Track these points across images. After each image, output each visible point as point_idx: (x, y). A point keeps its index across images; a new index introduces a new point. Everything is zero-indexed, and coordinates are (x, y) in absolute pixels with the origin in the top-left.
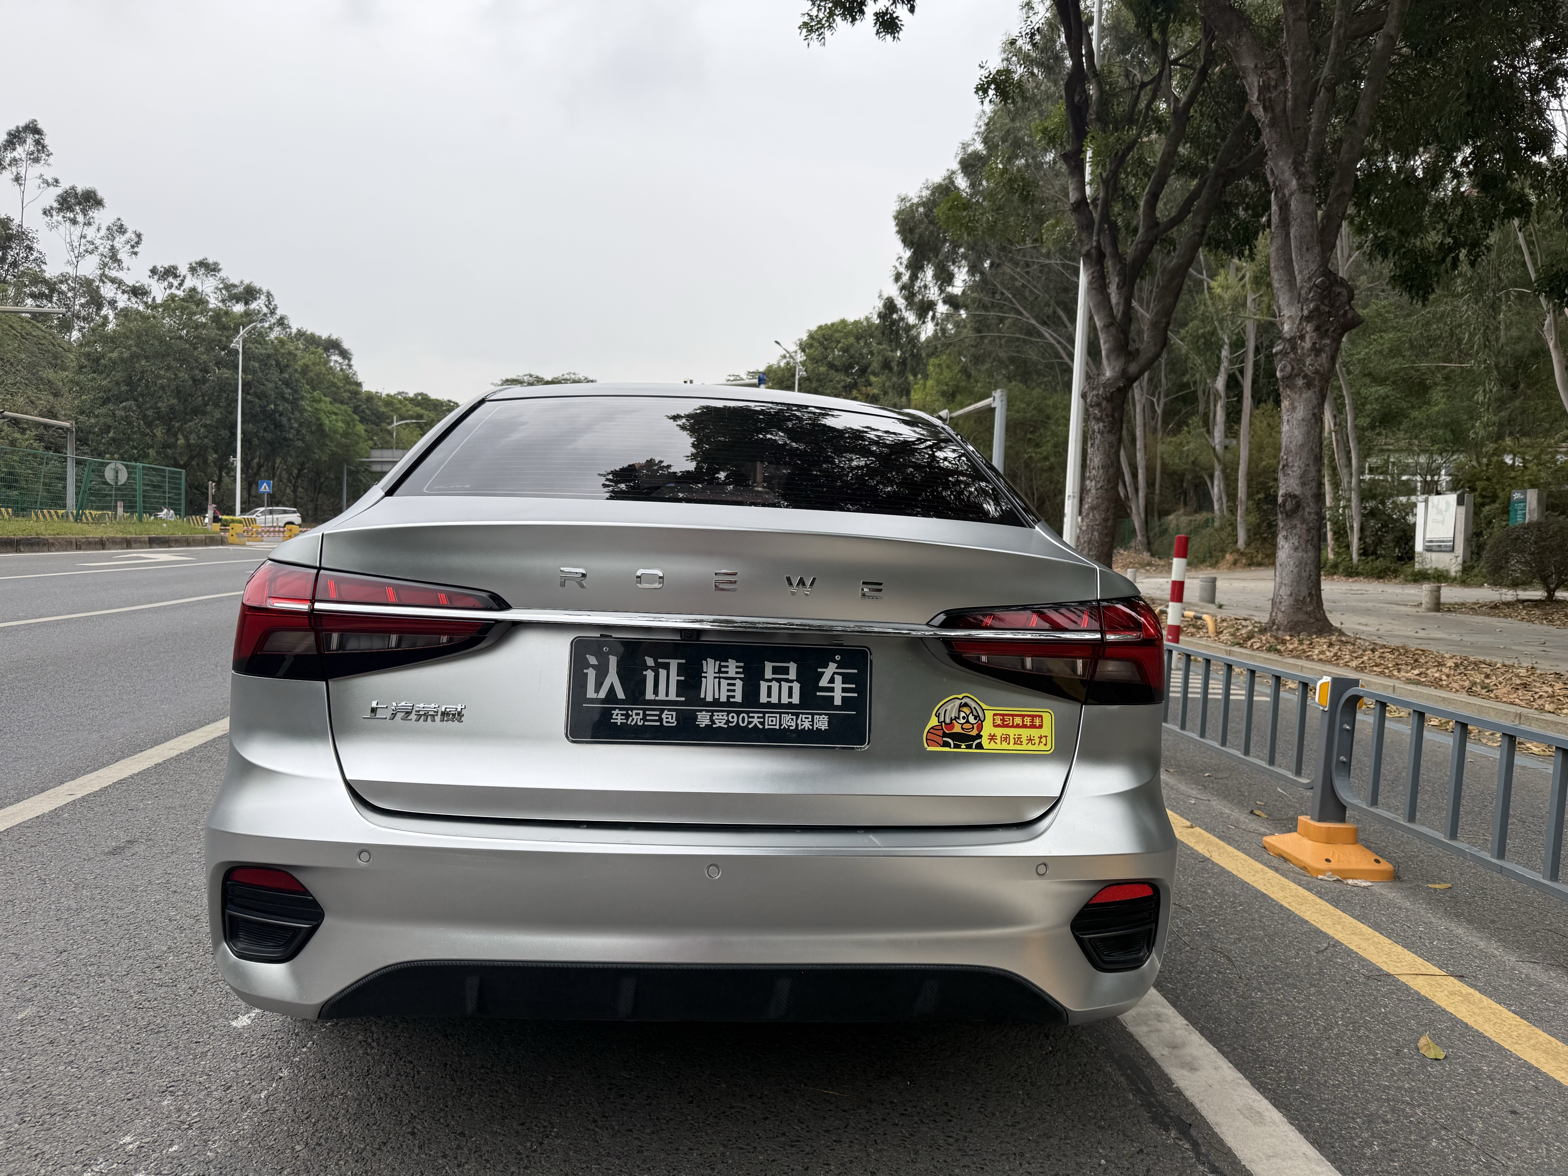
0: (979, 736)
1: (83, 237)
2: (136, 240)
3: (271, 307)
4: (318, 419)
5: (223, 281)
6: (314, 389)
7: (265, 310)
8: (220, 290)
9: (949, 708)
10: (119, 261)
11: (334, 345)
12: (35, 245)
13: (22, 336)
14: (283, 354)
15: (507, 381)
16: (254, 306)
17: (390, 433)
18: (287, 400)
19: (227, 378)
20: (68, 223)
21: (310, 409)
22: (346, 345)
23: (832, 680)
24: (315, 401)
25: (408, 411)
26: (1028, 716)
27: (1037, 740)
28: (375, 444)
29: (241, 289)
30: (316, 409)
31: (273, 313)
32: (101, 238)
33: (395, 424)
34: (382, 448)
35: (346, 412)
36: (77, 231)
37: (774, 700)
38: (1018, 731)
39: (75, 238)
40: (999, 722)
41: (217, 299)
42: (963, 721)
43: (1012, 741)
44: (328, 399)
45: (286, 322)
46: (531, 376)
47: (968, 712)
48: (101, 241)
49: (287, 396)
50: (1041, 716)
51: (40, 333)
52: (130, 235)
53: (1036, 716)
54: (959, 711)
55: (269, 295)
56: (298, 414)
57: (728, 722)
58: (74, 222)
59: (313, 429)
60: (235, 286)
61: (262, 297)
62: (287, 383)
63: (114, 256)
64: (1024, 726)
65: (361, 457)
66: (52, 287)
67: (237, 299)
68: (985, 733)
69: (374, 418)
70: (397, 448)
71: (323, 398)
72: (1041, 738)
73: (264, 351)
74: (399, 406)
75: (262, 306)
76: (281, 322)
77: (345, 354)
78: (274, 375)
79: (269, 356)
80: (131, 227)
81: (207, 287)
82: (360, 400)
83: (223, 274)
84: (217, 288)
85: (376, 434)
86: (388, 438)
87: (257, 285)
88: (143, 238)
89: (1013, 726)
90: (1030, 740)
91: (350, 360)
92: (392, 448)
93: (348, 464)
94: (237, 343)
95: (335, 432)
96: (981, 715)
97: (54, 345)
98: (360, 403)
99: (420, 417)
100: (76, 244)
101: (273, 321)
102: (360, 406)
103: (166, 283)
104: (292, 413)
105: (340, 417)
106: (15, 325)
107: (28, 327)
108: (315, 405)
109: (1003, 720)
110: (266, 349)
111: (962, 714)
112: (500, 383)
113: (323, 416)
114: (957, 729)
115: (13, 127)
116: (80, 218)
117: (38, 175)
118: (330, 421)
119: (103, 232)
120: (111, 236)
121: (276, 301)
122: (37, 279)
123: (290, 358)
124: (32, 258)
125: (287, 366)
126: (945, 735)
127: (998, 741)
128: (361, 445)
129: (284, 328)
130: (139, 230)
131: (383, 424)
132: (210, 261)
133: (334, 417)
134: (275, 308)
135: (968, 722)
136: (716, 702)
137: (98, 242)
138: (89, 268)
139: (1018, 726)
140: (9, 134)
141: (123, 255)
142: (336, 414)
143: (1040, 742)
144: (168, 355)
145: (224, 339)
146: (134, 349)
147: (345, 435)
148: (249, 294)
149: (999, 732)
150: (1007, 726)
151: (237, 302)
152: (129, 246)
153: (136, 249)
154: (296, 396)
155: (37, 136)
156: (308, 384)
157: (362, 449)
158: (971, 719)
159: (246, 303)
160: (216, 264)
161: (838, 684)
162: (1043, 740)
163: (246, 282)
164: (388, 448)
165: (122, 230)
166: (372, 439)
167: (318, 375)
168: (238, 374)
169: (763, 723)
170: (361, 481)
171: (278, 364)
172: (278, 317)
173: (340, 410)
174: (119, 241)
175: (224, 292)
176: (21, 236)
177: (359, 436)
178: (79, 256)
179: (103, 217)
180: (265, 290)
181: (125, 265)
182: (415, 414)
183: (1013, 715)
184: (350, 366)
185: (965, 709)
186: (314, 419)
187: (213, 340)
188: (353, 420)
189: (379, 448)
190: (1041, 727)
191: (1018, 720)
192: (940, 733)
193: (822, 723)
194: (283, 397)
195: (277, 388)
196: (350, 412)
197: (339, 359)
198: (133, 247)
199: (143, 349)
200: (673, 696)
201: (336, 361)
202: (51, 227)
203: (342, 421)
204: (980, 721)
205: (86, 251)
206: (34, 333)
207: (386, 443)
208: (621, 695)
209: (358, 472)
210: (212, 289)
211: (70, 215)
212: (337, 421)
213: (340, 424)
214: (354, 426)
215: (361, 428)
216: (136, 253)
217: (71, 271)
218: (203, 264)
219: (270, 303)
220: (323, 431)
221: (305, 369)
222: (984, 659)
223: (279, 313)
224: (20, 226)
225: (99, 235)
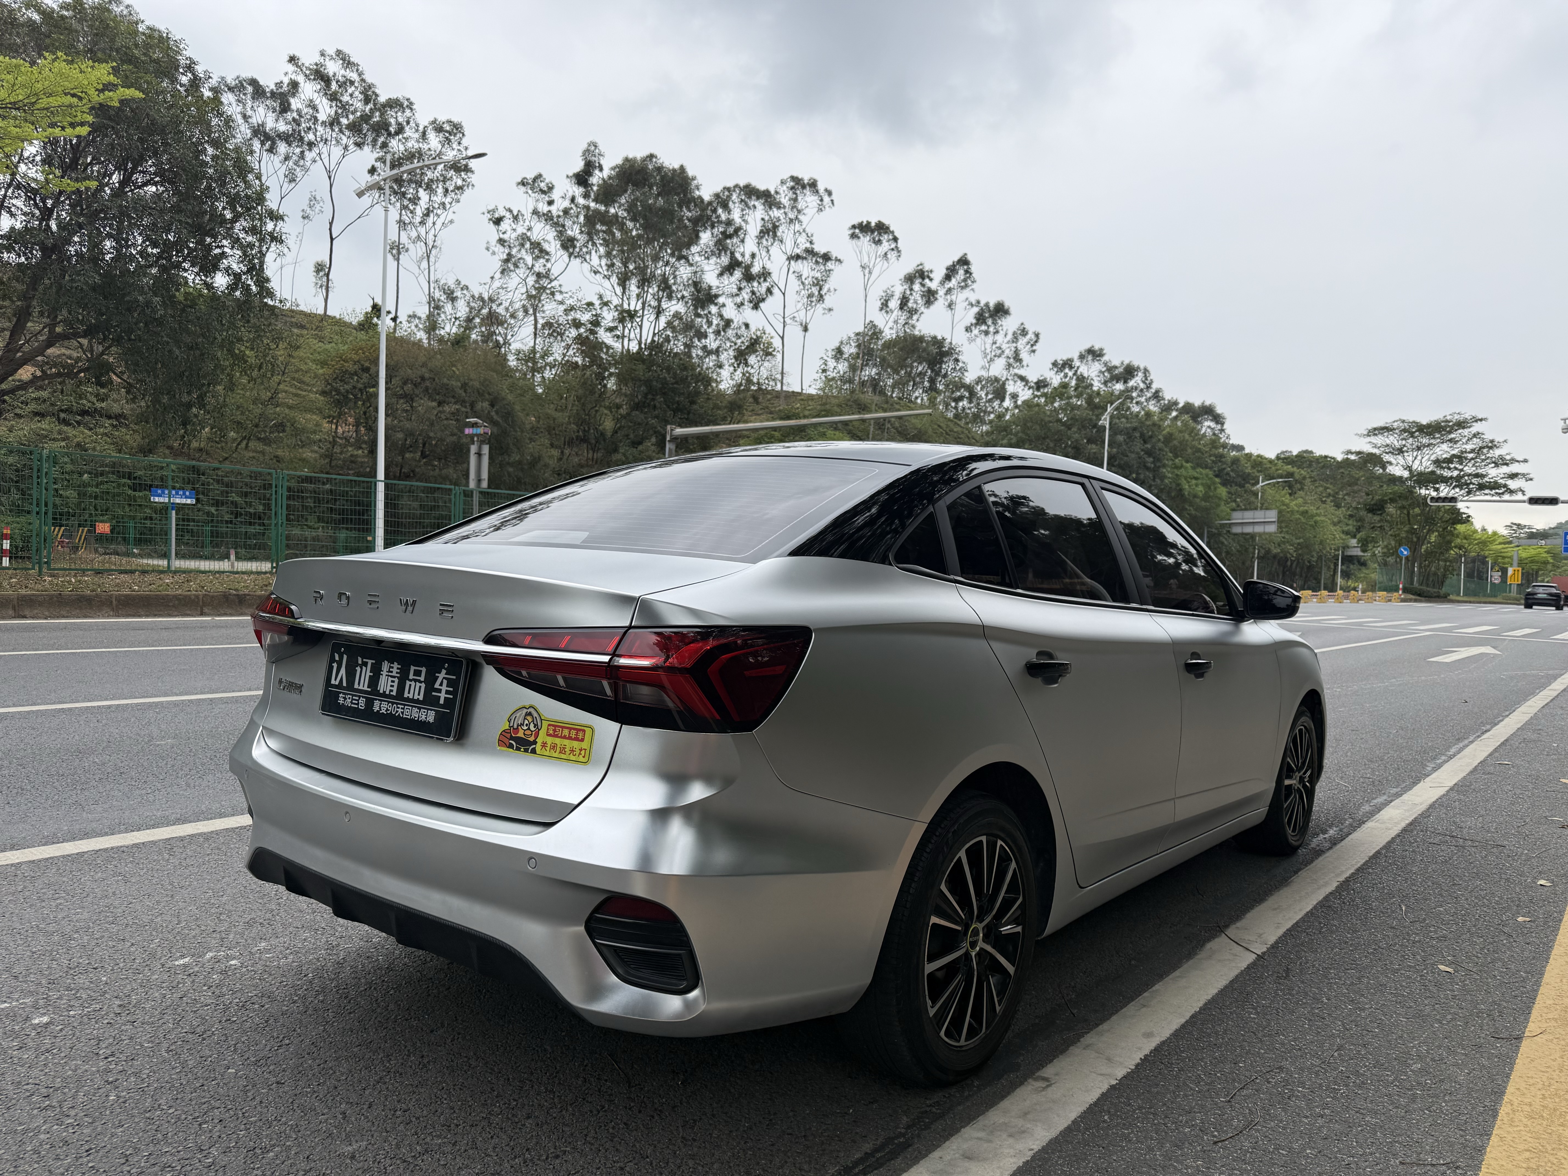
0: (535, 742)
1: (995, 343)
2: (1035, 339)
3: (1147, 382)
4: (1179, 485)
5: (1106, 364)
6: (1176, 456)
7: (1142, 386)
8: (1103, 373)
9: (518, 715)
10: (1020, 361)
11: (1208, 411)
12: (960, 357)
13: (947, 433)
14: (1148, 426)
15: (1375, 429)
16: (1131, 383)
17: (1255, 494)
18: (1148, 469)
19: (1095, 453)
20: (983, 336)
21: (1170, 475)
22: (1219, 410)
23: (441, 685)
24: (1177, 467)
25: (1277, 470)
26: (574, 729)
27: (578, 752)
28: (1238, 506)
29: (1121, 370)
30: (1177, 475)
31: (1148, 387)
32: (1008, 342)
33: (1261, 484)
34: (1246, 509)
35: (1207, 475)
36: (989, 339)
37: (411, 696)
38: (566, 742)
39: (988, 346)
40: (551, 732)
41: (1100, 381)
42: (525, 728)
43: (558, 750)
44: (1188, 465)
45: (1161, 394)
46: (1403, 421)
47: (530, 720)
48: (1007, 345)
49: (1149, 465)
50: (584, 731)
51: (959, 429)
52: (1031, 336)
53: (580, 730)
54: (525, 719)
55: (1146, 371)
56: (1158, 481)
57: (387, 710)
58: (987, 333)
59: (1173, 494)
60: (1116, 367)
61: (1140, 374)
62: (1149, 453)
63: (1017, 358)
64: (570, 738)
65: (1222, 520)
66: (970, 389)
67: (1116, 378)
68: (539, 740)
69: (1239, 479)
70: (1261, 509)
71: (1184, 464)
72: (581, 750)
73: (1128, 425)
74: (1269, 465)
75: (1139, 382)
76: (1157, 396)
77: (1218, 419)
78: (1138, 446)
79: (1135, 429)
80: (1031, 329)
81: (1092, 371)
82: (1224, 463)
83: (1105, 358)
84: (1101, 372)
85: (1240, 496)
86: (1253, 499)
87: (1136, 364)
88: (1041, 336)
89: (561, 737)
90: (572, 751)
91: (1223, 424)
92: (1256, 509)
93: (1209, 527)
94: (1105, 421)
95: (1195, 496)
96: (539, 724)
97: (969, 438)
98: (1224, 466)
99: (1291, 475)
100: (988, 351)
101: (1149, 395)
102: (1224, 469)
103: (1062, 374)
104: (1154, 480)
105: (1200, 482)
106: (942, 425)
107: (951, 425)
108: (1176, 471)
109: (555, 731)
110: (1131, 423)
111: (526, 722)
112: (1366, 433)
113: (1183, 482)
114: (521, 734)
115: (950, 263)
116: (992, 329)
117: (964, 298)
118: (1189, 486)
119: (1010, 337)
120: (1015, 339)
121: (1152, 377)
122: (960, 385)
123: (1155, 429)
124: (958, 368)
125: (1151, 437)
126: (512, 738)
127: (548, 749)
128: (1223, 507)
129: (1159, 401)
130: (1038, 330)
131: (1247, 485)
132: (1096, 348)
133: (1194, 482)
134: (1152, 382)
135: (529, 729)
136: (384, 695)
137: (1004, 346)
138: (998, 369)
139: (565, 737)
140: (947, 269)
141: (1024, 355)
142: (1196, 478)
143: (580, 754)
144: (1048, 437)
145: (1094, 418)
146: (1020, 435)
147: (1206, 498)
148: (1129, 372)
149: (549, 740)
150: (556, 736)
151: (1117, 382)
152: (1029, 346)
153: (1034, 348)
154: (1158, 464)
155: (965, 267)
156: (1171, 452)
157: (1222, 511)
158: (532, 728)
159: (1125, 382)
160: (1101, 350)
161: (444, 688)
162: (583, 752)
163: (1126, 362)
164: (1251, 509)
165: (1024, 332)
166: (1235, 501)
167: (1181, 443)
168: (1104, 448)
169: (402, 713)
170: (1223, 543)
171: (1142, 435)
172: (1153, 391)
173: (1201, 474)
174: (1022, 342)
175: (1106, 374)
176: (951, 352)
177: (1220, 499)
178: (991, 360)
179: (1009, 324)
180: (1142, 367)
181: (1024, 363)
182: (1285, 473)
183: (563, 727)
184: (1222, 430)
185: (529, 718)
186: (1174, 485)
187: (1085, 420)
188: (1214, 483)
189: (1242, 510)
190: (582, 740)
191: (566, 732)
192: (508, 736)
193: (431, 717)
194: (1145, 466)
195: (1140, 458)
196: (1211, 476)
197: (1212, 424)
198: (1032, 345)
199: (1027, 435)
200: (366, 688)
201: (1209, 427)
202: (971, 340)
203: (1202, 484)
204: (538, 729)
205: (995, 356)
206: (955, 430)
207: (1250, 504)
208: (345, 684)
209: (1219, 534)
210: (1096, 373)
211: (984, 328)
212: (1197, 485)
213: (1200, 488)
214: (1215, 489)
215: (1223, 491)
216: (1034, 351)
217: (984, 374)
218: (1091, 351)
219: (1146, 379)
220: (1183, 495)
221: (1169, 438)
222: (524, 673)
223: (1155, 386)
224: (951, 343)
225: (1006, 340)
